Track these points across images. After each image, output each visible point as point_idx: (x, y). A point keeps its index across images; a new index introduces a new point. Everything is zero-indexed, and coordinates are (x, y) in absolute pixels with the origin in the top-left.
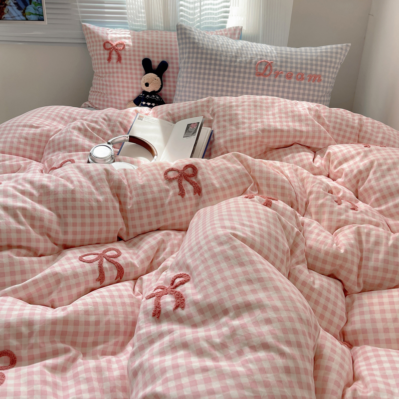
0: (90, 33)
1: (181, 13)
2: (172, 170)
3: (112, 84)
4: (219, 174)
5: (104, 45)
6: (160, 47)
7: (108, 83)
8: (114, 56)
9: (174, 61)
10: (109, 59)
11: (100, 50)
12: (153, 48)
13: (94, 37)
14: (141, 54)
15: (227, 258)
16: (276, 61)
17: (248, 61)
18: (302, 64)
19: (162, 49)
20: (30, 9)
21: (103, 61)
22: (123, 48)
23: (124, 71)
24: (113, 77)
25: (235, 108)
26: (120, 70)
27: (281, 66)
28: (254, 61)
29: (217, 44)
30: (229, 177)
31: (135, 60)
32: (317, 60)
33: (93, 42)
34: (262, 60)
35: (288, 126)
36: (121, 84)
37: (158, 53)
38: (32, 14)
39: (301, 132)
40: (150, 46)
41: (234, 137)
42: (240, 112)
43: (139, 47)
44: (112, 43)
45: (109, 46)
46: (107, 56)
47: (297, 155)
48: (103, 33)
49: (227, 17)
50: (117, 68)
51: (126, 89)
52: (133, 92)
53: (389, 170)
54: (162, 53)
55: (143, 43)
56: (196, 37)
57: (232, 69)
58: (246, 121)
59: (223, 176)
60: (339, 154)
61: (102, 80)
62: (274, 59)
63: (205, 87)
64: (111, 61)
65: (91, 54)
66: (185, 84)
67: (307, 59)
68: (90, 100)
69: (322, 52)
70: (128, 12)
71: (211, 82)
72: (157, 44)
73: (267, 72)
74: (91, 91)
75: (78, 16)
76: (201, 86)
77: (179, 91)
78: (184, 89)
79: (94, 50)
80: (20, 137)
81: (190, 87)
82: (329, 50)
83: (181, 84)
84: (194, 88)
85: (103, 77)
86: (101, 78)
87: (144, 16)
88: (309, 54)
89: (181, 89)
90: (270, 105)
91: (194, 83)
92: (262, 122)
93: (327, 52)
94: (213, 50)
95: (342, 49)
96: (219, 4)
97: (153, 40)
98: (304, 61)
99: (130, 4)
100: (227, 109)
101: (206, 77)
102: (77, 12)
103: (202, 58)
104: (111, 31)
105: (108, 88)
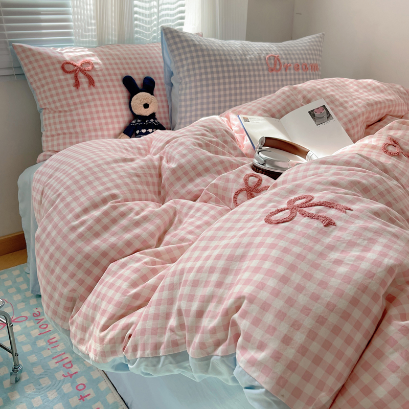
0: (34, 55)
3: (89, 116)
5: (63, 68)
6: (134, 61)
7: (82, 117)
8: (83, 80)
9: (157, 75)
10: (77, 85)
11: (57, 75)
12: (127, 63)
13: (43, 59)
14: (117, 72)
16: (281, 54)
18: (301, 54)
19: (138, 63)
21: (66, 89)
22: (93, 67)
23: (103, 96)
24: (89, 107)
25: (324, 90)
26: (96, 97)
27: (287, 59)
28: (262, 57)
31: (112, 80)
32: (310, 50)
33: (40, 67)
34: (270, 55)
36: (102, 115)
37: (135, 68)
40: (124, 61)
42: (332, 93)
43: (111, 64)
44: (75, 63)
45: (71, 68)
46: (72, 82)
48: (54, 53)
50: (92, 94)
51: (109, 120)
52: (119, 122)
54: (141, 68)
55: (114, 59)
57: (246, 68)
61: (71, 115)
62: (278, 53)
63: (222, 93)
64: (81, 87)
65: (39, 84)
66: (194, 96)
67: (303, 50)
68: (50, 149)
69: (309, 42)
70: (75, 25)
71: (227, 86)
72: (130, 58)
73: (278, 67)
74: (47, 136)
75: (4, 36)
76: (217, 93)
77: (186, 106)
78: (194, 102)
79: (45, 78)
80: (130, 175)
81: (202, 98)
82: (313, 40)
83: (188, 97)
84: (208, 97)
85: (71, 111)
86: (68, 113)
87: (94, 29)
88: (301, 45)
89: (188, 103)
90: (342, 83)
91: (208, 91)
92: (359, 98)
93: (312, 41)
94: (218, 50)
95: (321, 37)
96: (176, 8)
97: (122, 54)
98: (302, 52)
99: (78, 14)
100: (319, 92)
101: (221, 81)
102: (2, 29)
103: (210, 61)
104: (61, 50)
105: (84, 124)
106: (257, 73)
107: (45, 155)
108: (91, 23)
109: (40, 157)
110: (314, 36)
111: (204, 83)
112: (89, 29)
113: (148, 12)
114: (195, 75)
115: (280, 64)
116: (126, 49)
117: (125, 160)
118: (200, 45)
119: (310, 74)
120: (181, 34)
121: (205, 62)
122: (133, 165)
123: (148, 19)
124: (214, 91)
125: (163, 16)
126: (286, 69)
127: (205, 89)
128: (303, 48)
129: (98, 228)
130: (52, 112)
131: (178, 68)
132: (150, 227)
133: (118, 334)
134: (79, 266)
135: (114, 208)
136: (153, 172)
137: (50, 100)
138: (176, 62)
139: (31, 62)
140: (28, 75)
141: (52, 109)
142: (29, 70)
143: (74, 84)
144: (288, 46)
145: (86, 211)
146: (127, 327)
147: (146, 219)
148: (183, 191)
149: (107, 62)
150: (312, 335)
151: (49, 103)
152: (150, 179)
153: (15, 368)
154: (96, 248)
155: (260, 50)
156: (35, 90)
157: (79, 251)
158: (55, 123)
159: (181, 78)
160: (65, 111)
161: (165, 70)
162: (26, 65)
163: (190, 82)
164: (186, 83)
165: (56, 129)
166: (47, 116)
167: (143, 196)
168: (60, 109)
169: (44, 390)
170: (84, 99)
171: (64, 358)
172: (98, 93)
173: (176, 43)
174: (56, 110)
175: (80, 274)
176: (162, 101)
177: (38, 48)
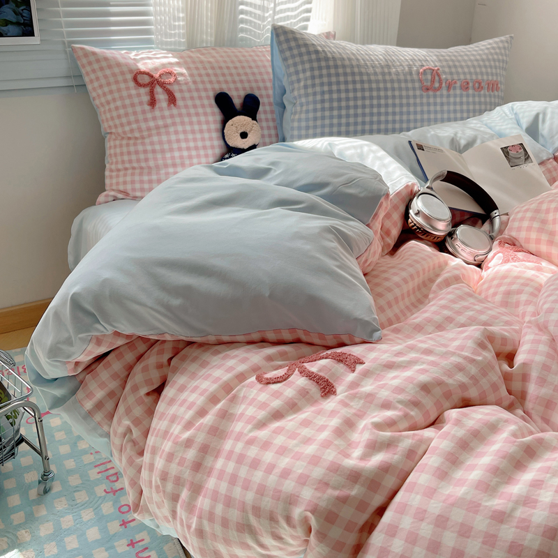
0: (98, 61)
3: (166, 146)
5: (135, 79)
6: (234, 71)
7: (157, 147)
8: (161, 96)
9: (264, 92)
10: (153, 103)
11: (128, 89)
12: (224, 75)
13: (110, 67)
14: (209, 86)
16: (443, 67)
17: (406, 71)
18: (474, 67)
19: (239, 75)
20: (6, 12)
21: (138, 109)
22: (175, 80)
23: (186, 119)
24: (168, 133)
26: (178, 120)
27: (451, 73)
28: (414, 70)
31: (200, 98)
32: (488, 60)
33: (106, 77)
34: (424, 68)
36: (184, 145)
37: (234, 82)
38: (12, 23)
40: (219, 72)
43: (200, 75)
44: (151, 73)
45: (147, 79)
46: (146, 98)
48: (125, 58)
50: (172, 116)
51: (194, 153)
54: (241, 81)
55: (205, 68)
56: (315, 43)
57: (389, 85)
61: (143, 144)
62: (438, 64)
64: (157, 106)
65: (103, 100)
66: (311, 123)
67: (477, 60)
68: (114, 187)
69: (488, 49)
70: (156, 19)
71: (359, 111)
72: (228, 68)
73: (437, 85)
74: (111, 171)
75: (61, 34)
76: (344, 121)
77: (300, 137)
78: (311, 132)
79: (111, 92)
81: (323, 126)
82: (495, 45)
83: (303, 124)
84: (331, 125)
85: (143, 138)
86: (139, 141)
87: (183, 25)
88: (474, 53)
89: (303, 132)
91: (331, 117)
93: (493, 48)
94: (350, 59)
95: (507, 42)
97: (217, 62)
98: (476, 63)
99: (160, 5)
101: (351, 103)
102: (59, 25)
103: (337, 75)
104: (136, 55)
105: (159, 156)
106: (404, 93)
107: (107, 196)
108: (179, 18)
109: (101, 198)
110: (497, 39)
111: (327, 105)
112: (175, 26)
114: (315, 94)
115: (440, 81)
116: (224, 54)
118: (323, 52)
119: (485, 96)
120: (298, 36)
121: (329, 75)
124: (340, 117)
126: (449, 88)
127: (327, 113)
128: (478, 57)
130: (120, 138)
131: (292, 83)
137: (117, 122)
138: (289, 75)
139: (94, 71)
140: (89, 87)
141: (118, 134)
142: (91, 81)
143: (149, 101)
144: (455, 54)
149: (195, 72)
151: (116, 126)
153: (45, 475)
155: (411, 60)
156: (98, 107)
158: (122, 154)
159: (295, 98)
160: (136, 138)
161: (274, 84)
162: (88, 74)
163: (308, 103)
164: (302, 105)
165: (123, 162)
166: (112, 143)
168: (129, 135)
169: (78, 507)
170: (160, 123)
171: (108, 467)
174: (123, 136)
176: (269, 128)
177: (105, 51)
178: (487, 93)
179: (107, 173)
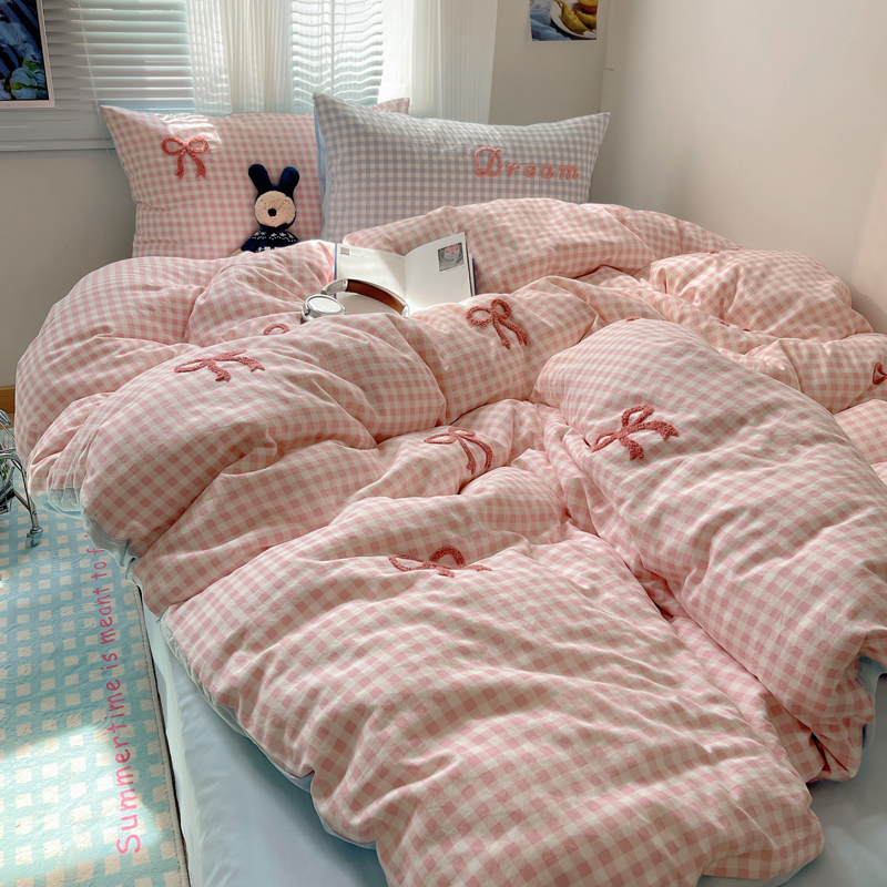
0: (127, 124)
1: (296, 78)
2: (478, 309)
3: (192, 220)
4: (544, 309)
5: (164, 146)
6: (275, 141)
7: (183, 220)
8: (190, 166)
9: (307, 166)
10: (180, 172)
11: (155, 156)
12: (262, 145)
13: (138, 131)
14: (243, 157)
15: (701, 368)
16: (505, 148)
17: (459, 150)
18: (546, 149)
19: (280, 145)
20: (20, 75)
22: (206, 148)
23: (215, 192)
24: (194, 206)
25: (497, 219)
26: (205, 192)
27: (515, 156)
28: (469, 150)
29: (398, 125)
30: (561, 311)
31: (232, 169)
32: (567, 142)
33: (134, 142)
34: (483, 148)
35: (590, 237)
36: (211, 219)
37: (273, 153)
38: (25, 86)
39: (611, 244)
40: (257, 141)
41: (516, 263)
42: (508, 224)
43: (235, 145)
44: (181, 141)
45: (176, 147)
46: (174, 168)
47: (613, 281)
48: (156, 123)
49: (378, 83)
50: (200, 188)
51: (222, 228)
52: (236, 232)
53: (764, 275)
54: (282, 153)
55: (242, 137)
56: (358, 116)
57: (435, 167)
58: (524, 236)
59: (552, 311)
60: (680, 269)
61: (168, 216)
62: (501, 144)
63: (390, 203)
64: (184, 176)
65: (131, 166)
66: (347, 204)
67: (552, 142)
69: (571, 129)
71: (399, 194)
72: (269, 137)
73: (495, 168)
75: (91, 93)
76: (381, 203)
77: (336, 218)
78: (347, 213)
79: (139, 159)
80: (139, 306)
81: (359, 208)
82: (581, 125)
83: (340, 204)
84: (368, 208)
85: (169, 209)
86: (165, 213)
87: (227, 88)
88: (552, 133)
89: (340, 213)
90: (545, 209)
91: (368, 199)
92: (549, 235)
93: (578, 128)
94: (393, 136)
95: (599, 121)
96: (365, 58)
97: (258, 130)
98: (549, 145)
99: (199, 64)
100: (485, 221)
101: (391, 184)
102: (89, 84)
103: (377, 152)
104: (168, 119)
105: (184, 229)
106: (453, 176)
108: (221, 80)
110: (586, 118)
111: (364, 185)
112: (217, 88)
113: (315, 64)
114: (351, 172)
115: (499, 166)
116: (267, 121)
117: (146, 288)
118: (365, 126)
119: (556, 184)
120: (339, 107)
121: (368, 152)
122: (153, 294)
123: (315, 75)
124: (377, 198)
125: (342, 69)
126: (509, 173)
127: (363, 194)
128: (554, 139)
129: (73, 361)
130: (147, 208)
131: (330, 158)
132: (128, 368)
133: (44, 467)
134: (44, 399)
135: (99, 342)
136: (179, 307)
137: (145, 191)
139: (122, 135)
140: (119, 152)
141: (146, 204)
142: (121, 146)
143: (176, 170)
144: (528, 133)
145: (69, 341)
146: (52, 462)
147: (128, 360)
148: (204, 336)
149: (230, 141)
150: (135, 469)
151: (144, 195)
152: (169, 315)
153: (33, 530)
154: (64, 383)
155: (470, 138)
156: (128, 174)
157: (47, 384)
158: (148, 225)
159: (333, 175)
160: (163, 210)
161: (319, 159)
162: (117, 137)
163: (344, 182)
164: (339, 183)
165: (149, 234)
166: (141, 213)
167: (150, 334)
168: (156, 206)
170: (187, 194)
172: (209, 187)
173: (330, 120)
174: (150, 206)
175: (44, 409)
176: (311, 206)
177: (136, 113)
178: (559, 180)
179: (134, 245)
